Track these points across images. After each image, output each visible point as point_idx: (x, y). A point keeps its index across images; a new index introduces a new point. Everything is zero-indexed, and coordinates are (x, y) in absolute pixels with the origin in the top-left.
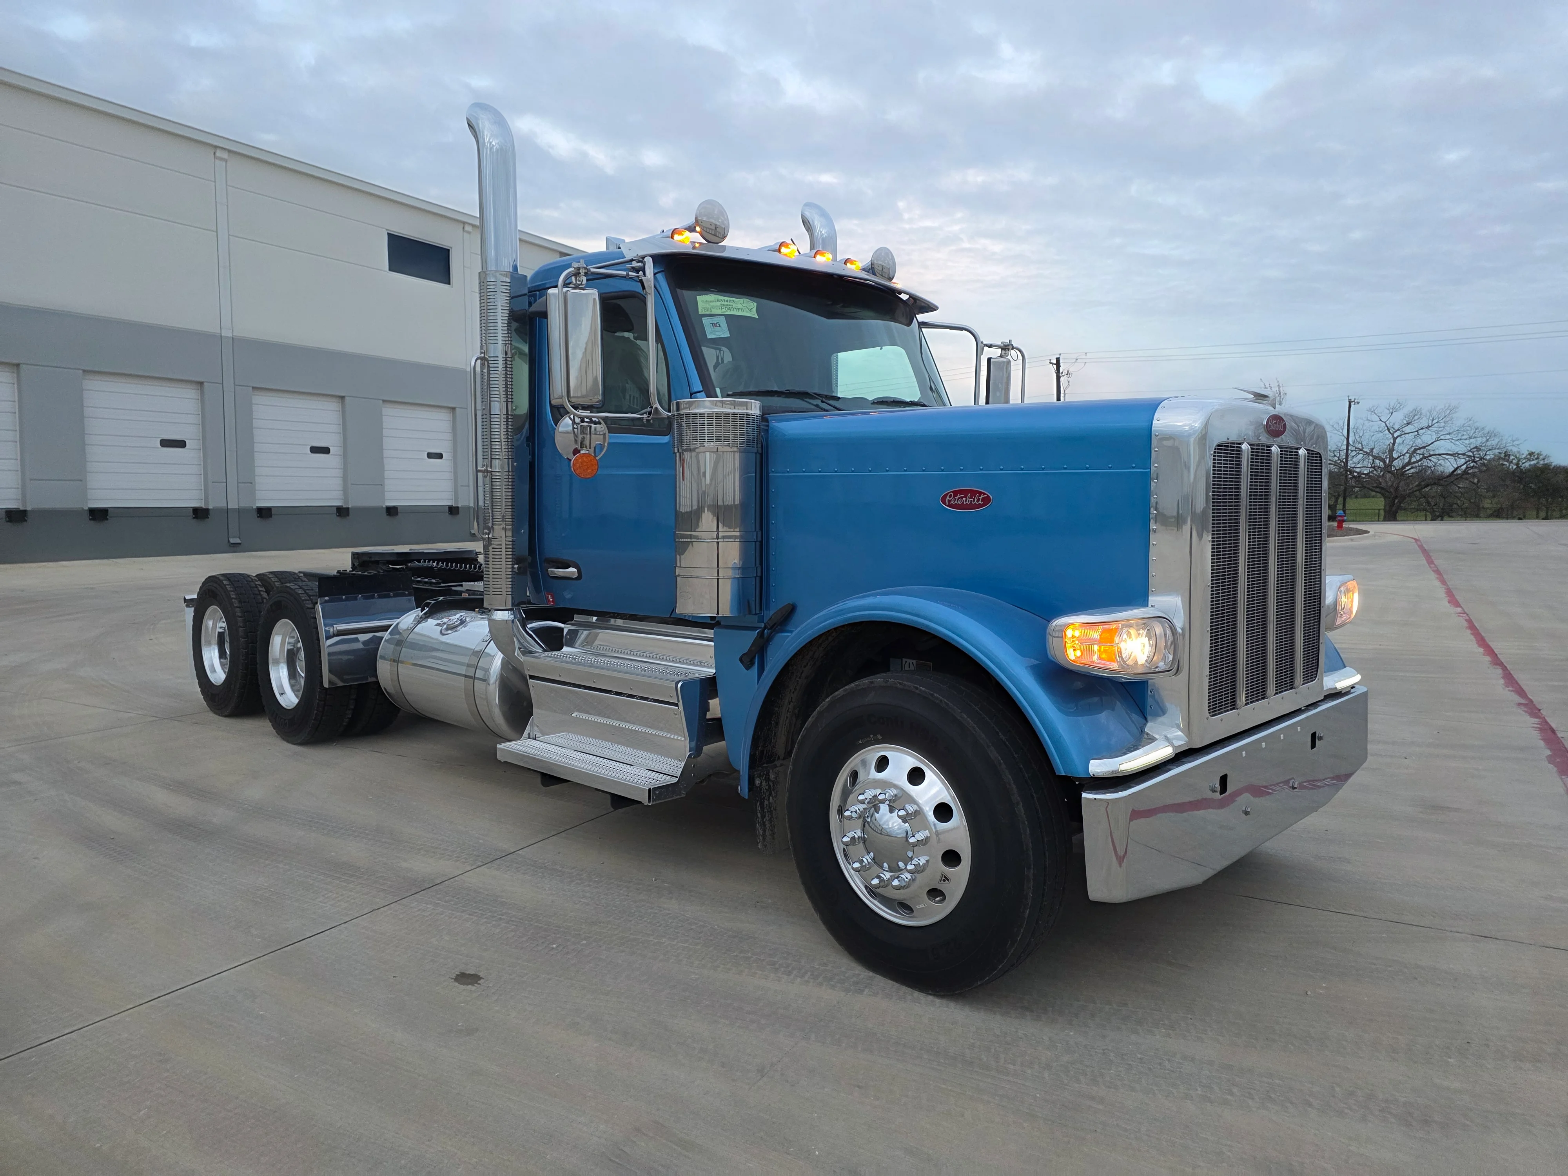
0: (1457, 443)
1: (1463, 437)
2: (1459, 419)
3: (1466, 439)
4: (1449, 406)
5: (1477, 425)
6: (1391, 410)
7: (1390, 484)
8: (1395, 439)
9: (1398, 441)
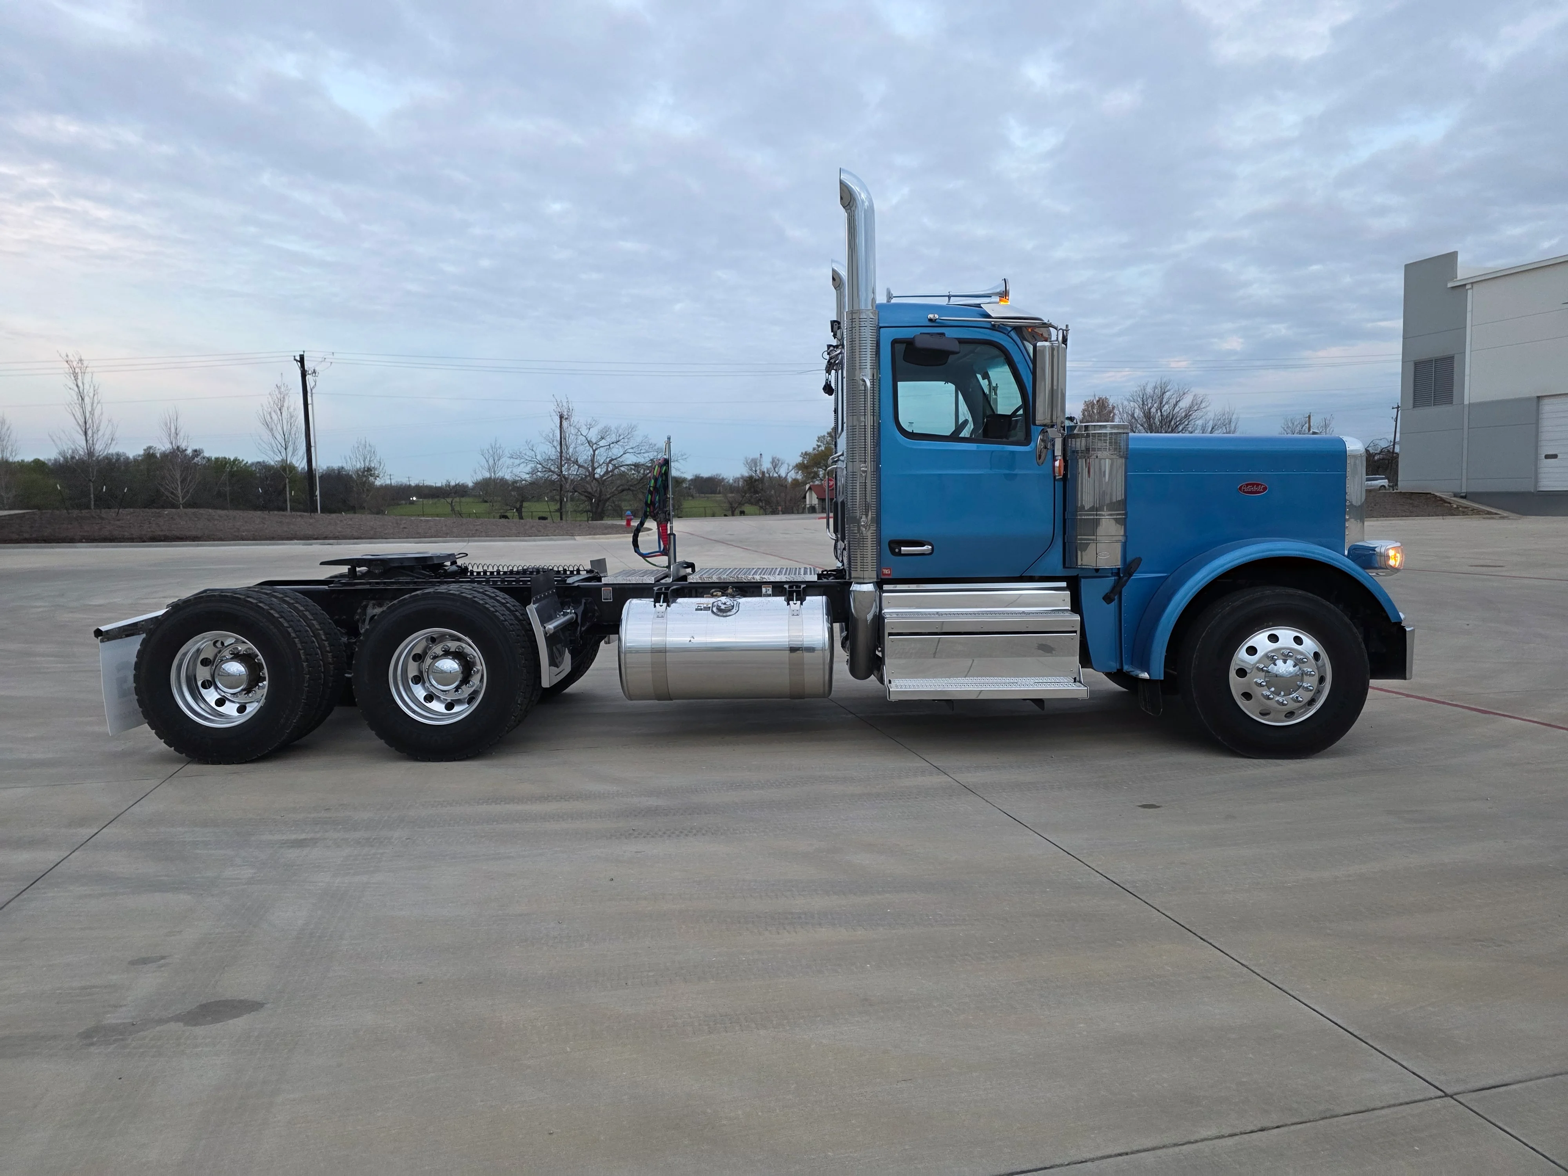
0: (638, 456)
1: (642, 451)
2: (638, 438)
3: (644, 453)
4: (631, 425)
5: (650, 442)
6: (589, 426)
7: (594, 489)
8: (594, 451)
9: (597, 452)
